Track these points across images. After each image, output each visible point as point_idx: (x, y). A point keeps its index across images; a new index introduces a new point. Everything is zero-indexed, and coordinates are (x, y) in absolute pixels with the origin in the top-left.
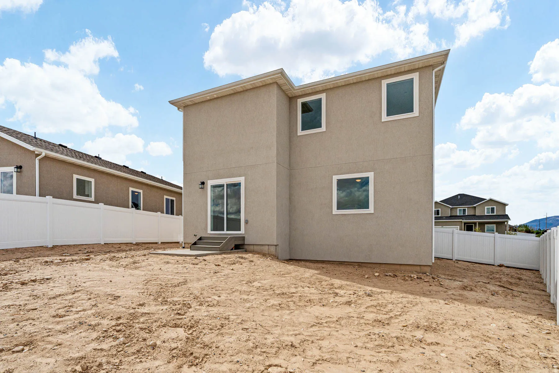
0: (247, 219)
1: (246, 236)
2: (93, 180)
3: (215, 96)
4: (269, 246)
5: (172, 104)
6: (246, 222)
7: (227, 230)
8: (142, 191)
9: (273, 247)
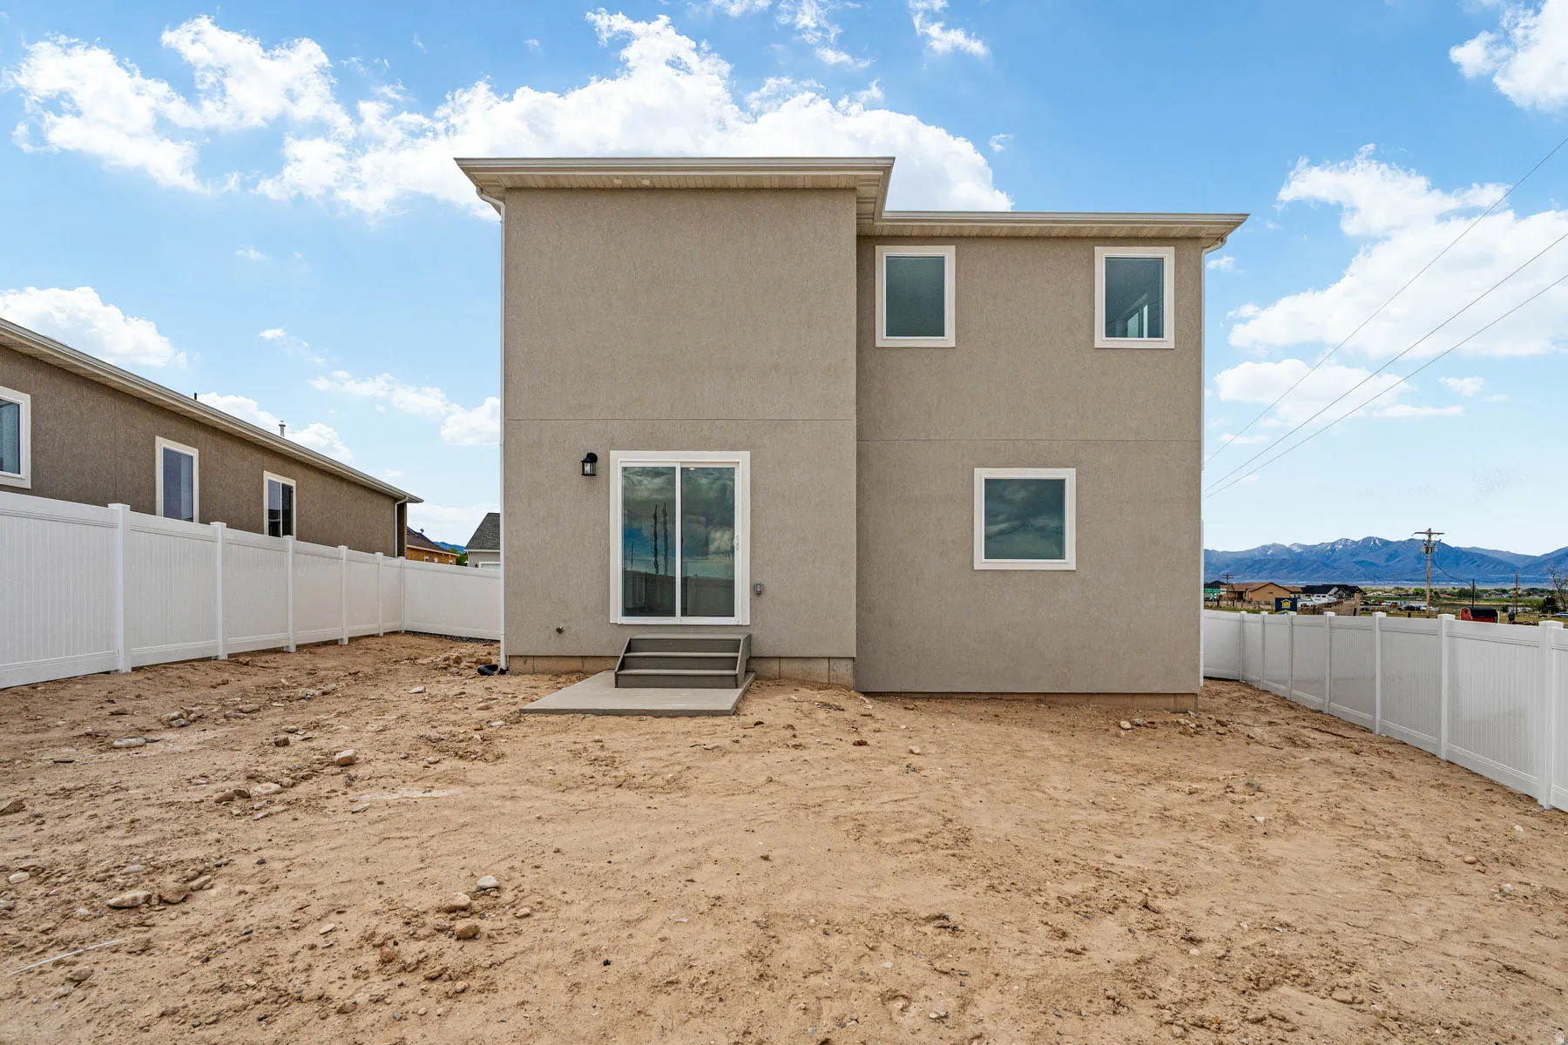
0: (758, 580)
1: (755, 633)
2: (24, 401)
3: (646, 183)
4: (832, 662)
5: (467, 170)
6: (757, 591)
7: (684, 613)
8: (197, 450)
9: (844, 663)
